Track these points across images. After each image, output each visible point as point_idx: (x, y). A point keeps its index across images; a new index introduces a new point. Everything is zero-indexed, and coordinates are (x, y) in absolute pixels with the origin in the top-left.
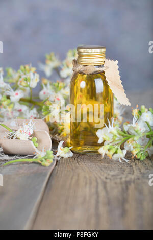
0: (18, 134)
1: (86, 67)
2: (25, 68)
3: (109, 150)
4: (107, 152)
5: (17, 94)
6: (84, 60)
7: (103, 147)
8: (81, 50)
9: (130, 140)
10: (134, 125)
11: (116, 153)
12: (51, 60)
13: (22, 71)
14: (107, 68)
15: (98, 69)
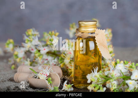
0: (39, 75)
1: (83, 34)
2: (52, 32)
3: (95, 87)
4: (93, 89)
5: (45, 49)
6: (83, 29)
7: (90, 85)
8: (80, 23)
9: (108, 81)
10: (111, 72)
11: (99, 89)
12: (73, 27)
13: (50, 35)
14: (97, 34)
15: (91, 35)
